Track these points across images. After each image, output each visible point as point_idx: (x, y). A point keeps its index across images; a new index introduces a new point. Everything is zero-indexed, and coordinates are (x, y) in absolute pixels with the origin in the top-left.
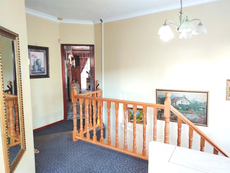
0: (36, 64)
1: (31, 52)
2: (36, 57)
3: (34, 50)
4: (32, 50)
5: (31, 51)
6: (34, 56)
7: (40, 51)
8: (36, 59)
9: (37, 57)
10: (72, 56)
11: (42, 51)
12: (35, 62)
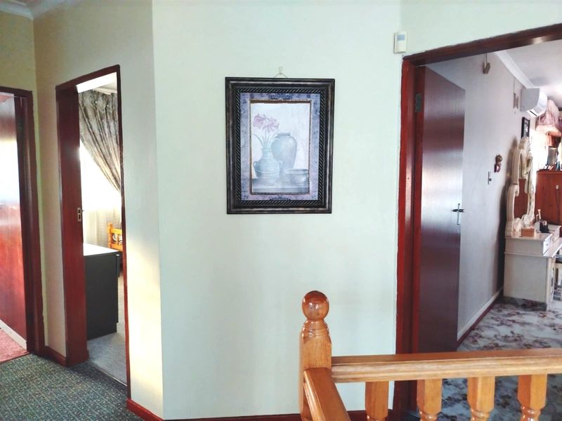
0: (270, 155)
1: (252, 105)
2: (272, 125)
3: (266, 97)
4: (257, 96)
5: (252, 102)
6: (266, 123)
7: (295, 98)
8: (272, 133)
9: (277, 127)
10: (555, 131)
11: (304, 97)
12: (269, 146)
